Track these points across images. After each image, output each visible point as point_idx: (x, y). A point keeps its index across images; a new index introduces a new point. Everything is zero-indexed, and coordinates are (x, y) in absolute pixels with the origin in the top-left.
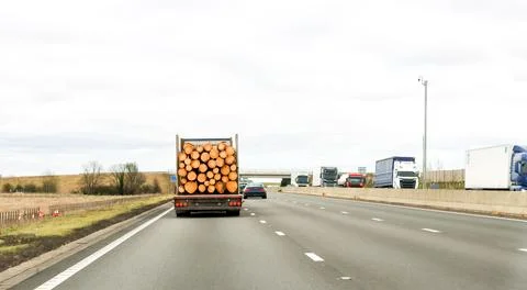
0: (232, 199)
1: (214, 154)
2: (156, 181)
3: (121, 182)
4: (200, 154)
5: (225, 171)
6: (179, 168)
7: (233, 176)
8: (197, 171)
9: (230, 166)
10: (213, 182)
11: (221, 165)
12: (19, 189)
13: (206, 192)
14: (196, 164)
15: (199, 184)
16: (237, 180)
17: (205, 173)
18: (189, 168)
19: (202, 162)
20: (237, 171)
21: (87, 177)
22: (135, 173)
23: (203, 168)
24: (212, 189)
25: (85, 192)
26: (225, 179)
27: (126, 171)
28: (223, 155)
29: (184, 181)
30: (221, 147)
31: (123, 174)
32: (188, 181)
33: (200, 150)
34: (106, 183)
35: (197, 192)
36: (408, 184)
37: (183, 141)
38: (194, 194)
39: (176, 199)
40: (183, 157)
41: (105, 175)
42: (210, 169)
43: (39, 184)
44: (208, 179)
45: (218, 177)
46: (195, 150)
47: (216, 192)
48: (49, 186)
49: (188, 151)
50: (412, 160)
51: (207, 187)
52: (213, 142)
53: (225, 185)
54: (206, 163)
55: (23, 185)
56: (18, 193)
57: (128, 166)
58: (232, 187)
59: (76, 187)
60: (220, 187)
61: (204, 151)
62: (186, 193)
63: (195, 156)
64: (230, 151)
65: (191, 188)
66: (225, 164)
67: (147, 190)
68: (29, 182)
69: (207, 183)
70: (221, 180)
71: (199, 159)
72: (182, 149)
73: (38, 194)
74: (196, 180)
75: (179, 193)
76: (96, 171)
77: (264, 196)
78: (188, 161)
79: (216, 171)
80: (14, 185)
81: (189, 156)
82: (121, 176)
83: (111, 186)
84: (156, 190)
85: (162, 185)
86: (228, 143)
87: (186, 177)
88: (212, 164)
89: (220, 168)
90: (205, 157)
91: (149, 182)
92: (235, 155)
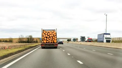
0: (55, 44)
1: (51, 33)
2: (37, 40)
3: (28, 40)
4: (48, 33)
5: (54, 37)
6: (42, 37)
7: (56, 39)
8: (47, 37)
9: (55, 36)
10: (50, 40)
11: (52, 36)
12: (3, 41)
13: (49, 43)
14: (46, 36)
15: (47, 40)
16: (56, 40)
17: (49, 38)
18: (45, 37)
19: (48, 35)
20: (56, 37)
21: (20, 39)
22: (32, 38)
23: (48, 37)
24: (50, 42)
25: (19, 42)
26: (53, 39)
27: (29, 37)
28: (53, 33)
29: (43, 40)
30: (53, 32)
31: (29, 38)
32: (44, 40)
33: (47, 32)
34: (25, 40)
35: (47, 42)
36: (108, 41)
37: (43, 30)
38: (46, 43)
39: (41, 44)
40: (43, 34)
41: (24, 38)
42: (50, 37)
43: (8, 40)
44: (49, 39)
45: (52, 39)
46: (46, 32)
47: (51, 43)
48: (11, 41)
49: (45, 32)
50: (109, 34)
51: (49, 41)
52: (51, 31)
53: (53, 41)
54: (49, 36)
55: (4, 41)
56: (3, 42)
57: (30, 36)
58: (55, 41)
59: (17, 41)
60: (52, 41)
61: (49, 33)
62: (44, 43)
63: (46, 34)
64: (55, 33)
65: (45, 42)
66: (54, 36)
67: (34, 42)
68: (6, 40)
69: (49, 40)
70: (52, 40)
71: (47, 34)
72: (43, 32)
73: (8, 43)
74: (46, 40)
75: (42, 43)
76: (22, 37)
77: (63, 44)
78: (44, 35)
79: (51, 37)
80: (2, 40)
81: (45, 34)
82: (28, 39)
83: (26, 41)
84: (37, 42)
85: (38, 41)
86: (54, 31)
87: (44, 39)
88: (50, 36)
89: (52, 37)
90: (49, 34)
91: (35, 40)
92: (56, 34)
